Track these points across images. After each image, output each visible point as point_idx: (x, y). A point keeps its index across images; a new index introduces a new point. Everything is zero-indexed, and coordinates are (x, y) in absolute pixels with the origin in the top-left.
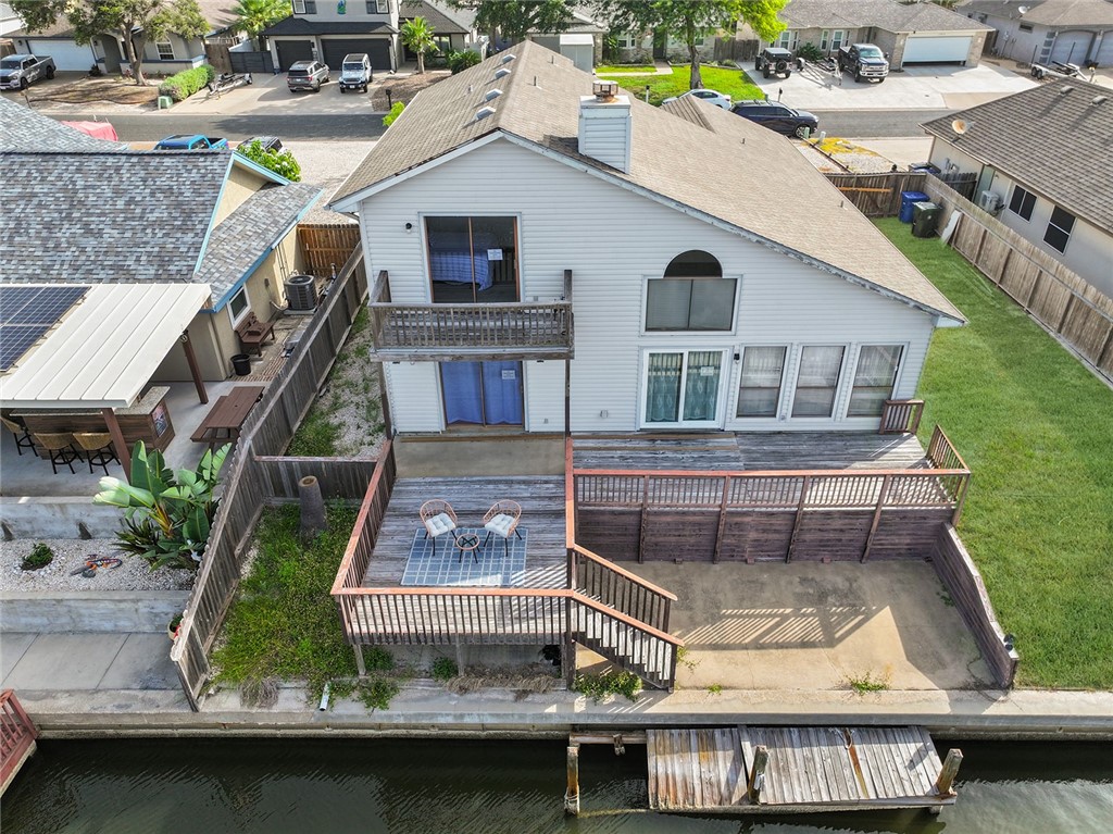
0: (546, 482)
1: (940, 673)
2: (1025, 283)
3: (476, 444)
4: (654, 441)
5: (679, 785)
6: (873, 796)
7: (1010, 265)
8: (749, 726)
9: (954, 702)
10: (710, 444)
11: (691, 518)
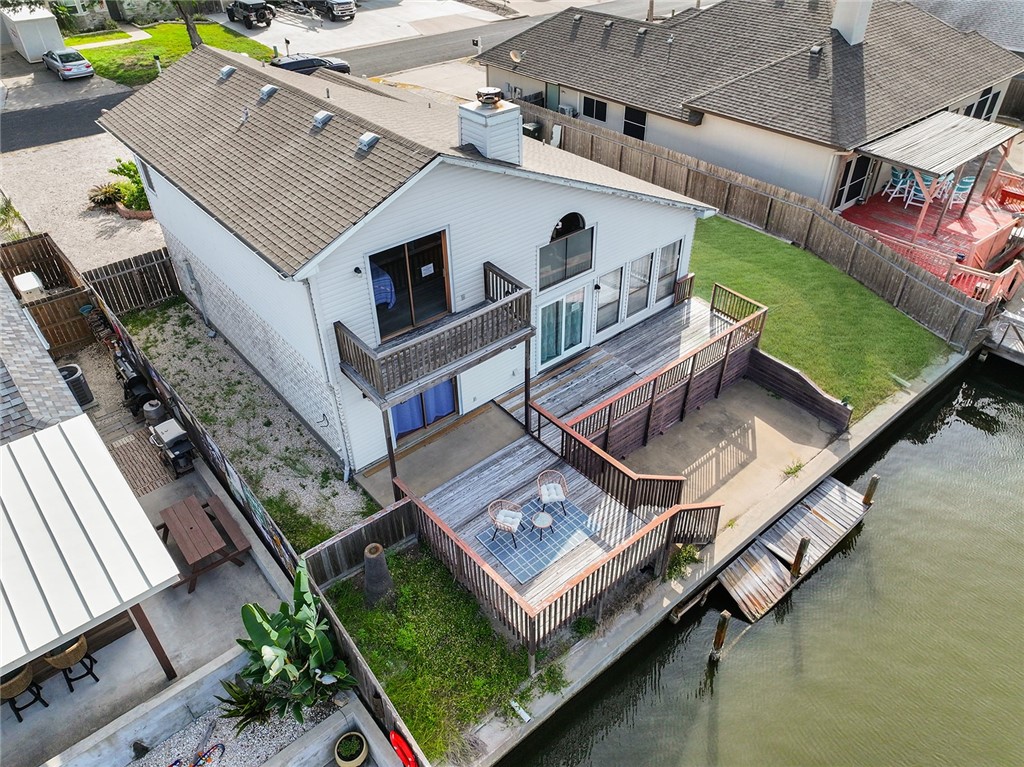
0: (521, 447)
1: (812, 440)
2: (643, 170)
3: (431, 446)
4: (556, 377)
5: (757, 596)
6: (845, 530)
7: (624, 159)
8: (760, 535)
9: (835, 451)
10: (592, 361)
11: (633, 420)
